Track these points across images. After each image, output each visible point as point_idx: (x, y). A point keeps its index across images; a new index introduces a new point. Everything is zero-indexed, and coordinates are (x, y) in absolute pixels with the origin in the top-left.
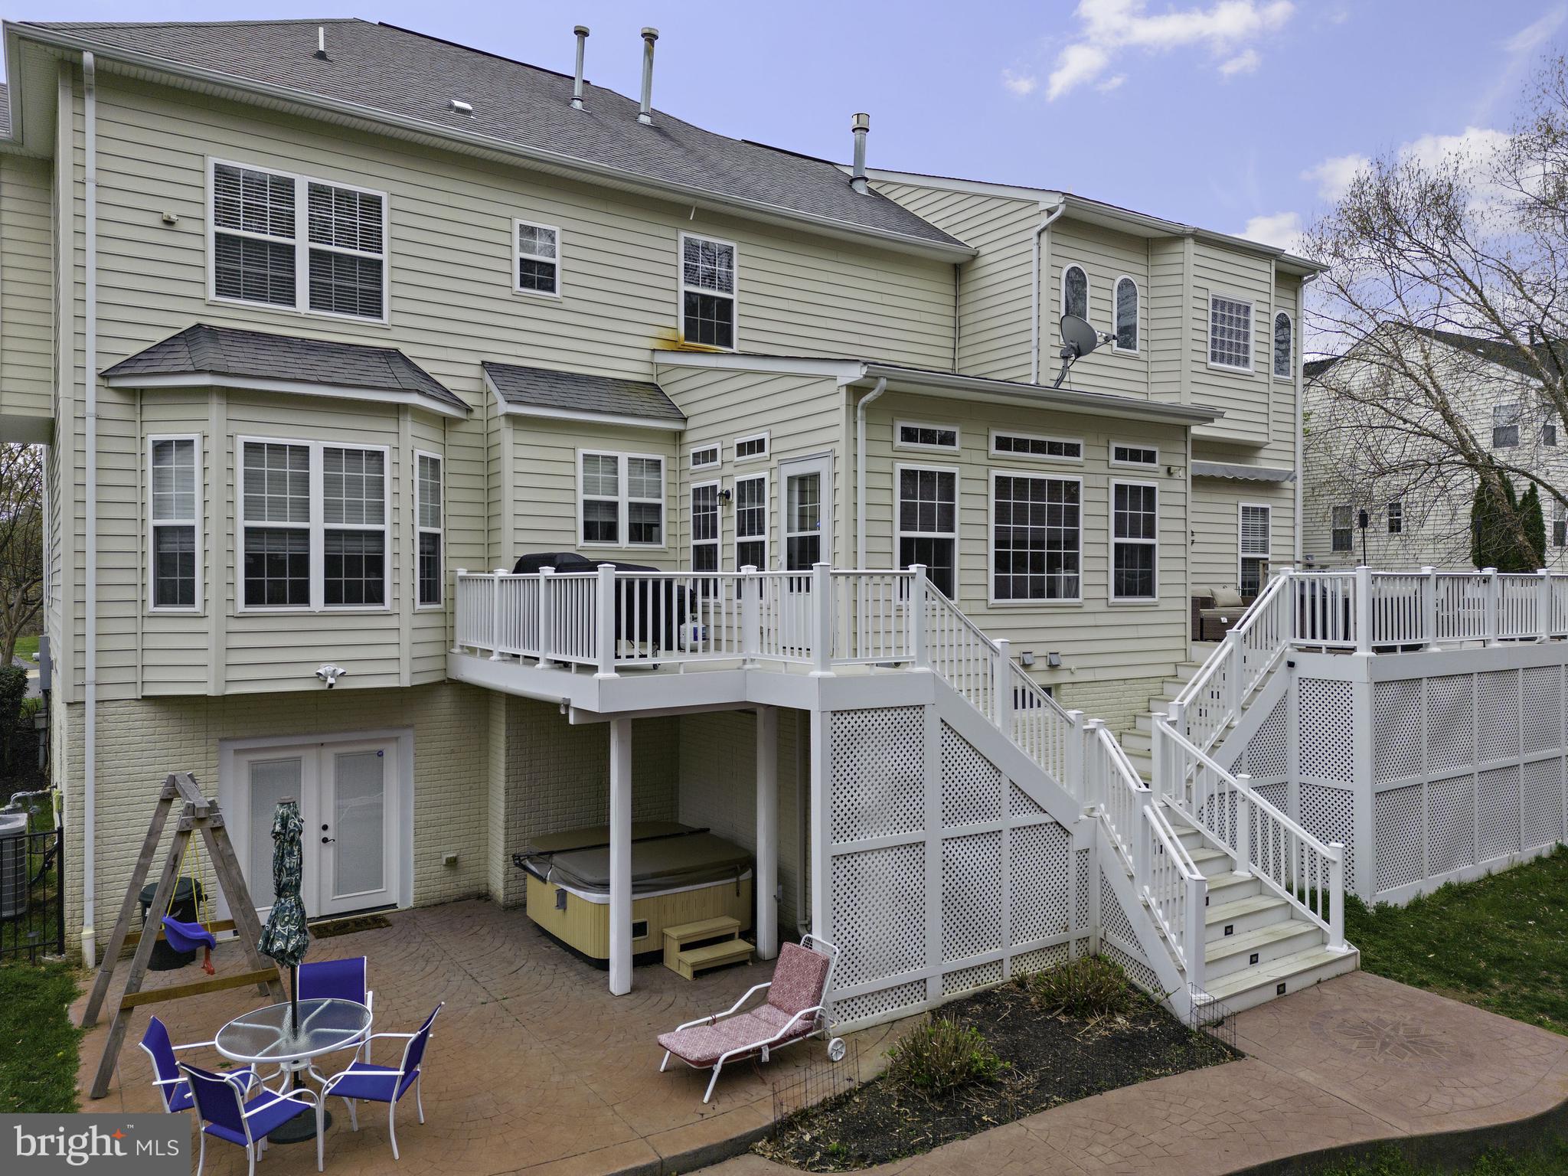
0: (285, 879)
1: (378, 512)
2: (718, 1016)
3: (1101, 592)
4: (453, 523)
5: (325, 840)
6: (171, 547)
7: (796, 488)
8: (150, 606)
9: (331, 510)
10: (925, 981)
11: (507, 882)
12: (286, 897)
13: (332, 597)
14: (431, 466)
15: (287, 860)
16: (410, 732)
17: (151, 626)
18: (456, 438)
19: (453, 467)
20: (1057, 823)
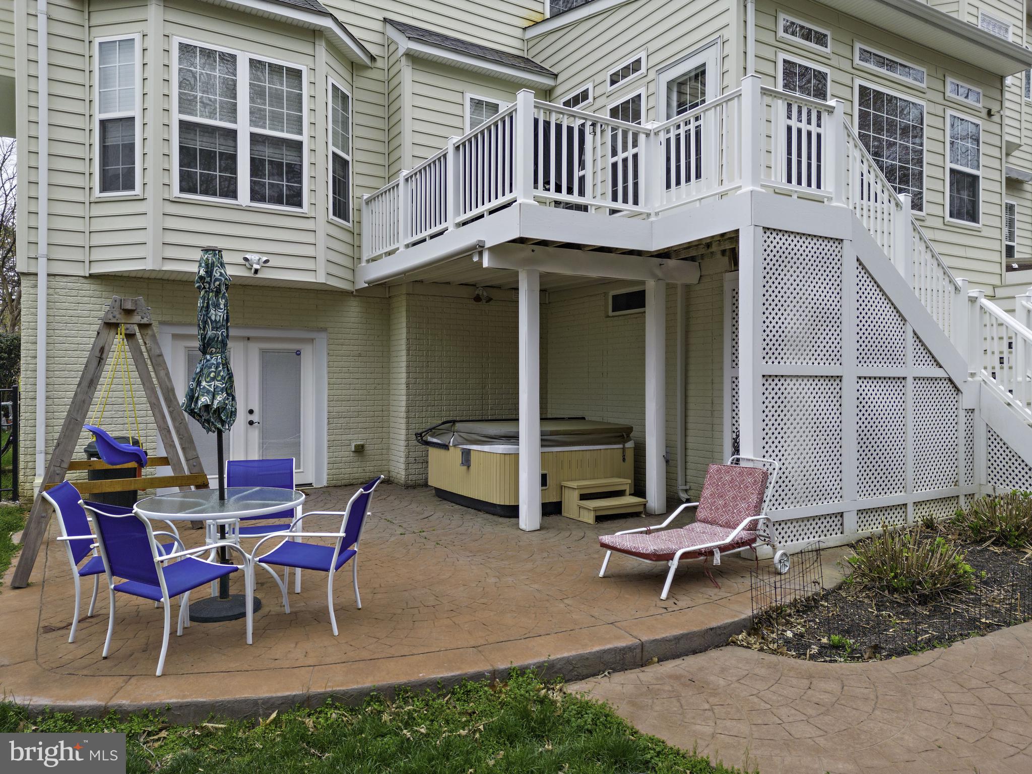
0: (210, 333)
1: (297, 124)
2: (652, 528)
3: (938, 211)
4: (359, 156)
5: (251, 423)
6: (116, 138)
7: (675, 89)
8: (97, 193)
9: (256, 116)
10: (842, 515)
11: (408, 464)
12: (211, 354)
13: (256, 195)
14: (342, 98)
15: (212, 311)
16: (323, 335)
17: (97, 210)
18: (360, 82)
19: (359, 107)
20: (950, 380)
